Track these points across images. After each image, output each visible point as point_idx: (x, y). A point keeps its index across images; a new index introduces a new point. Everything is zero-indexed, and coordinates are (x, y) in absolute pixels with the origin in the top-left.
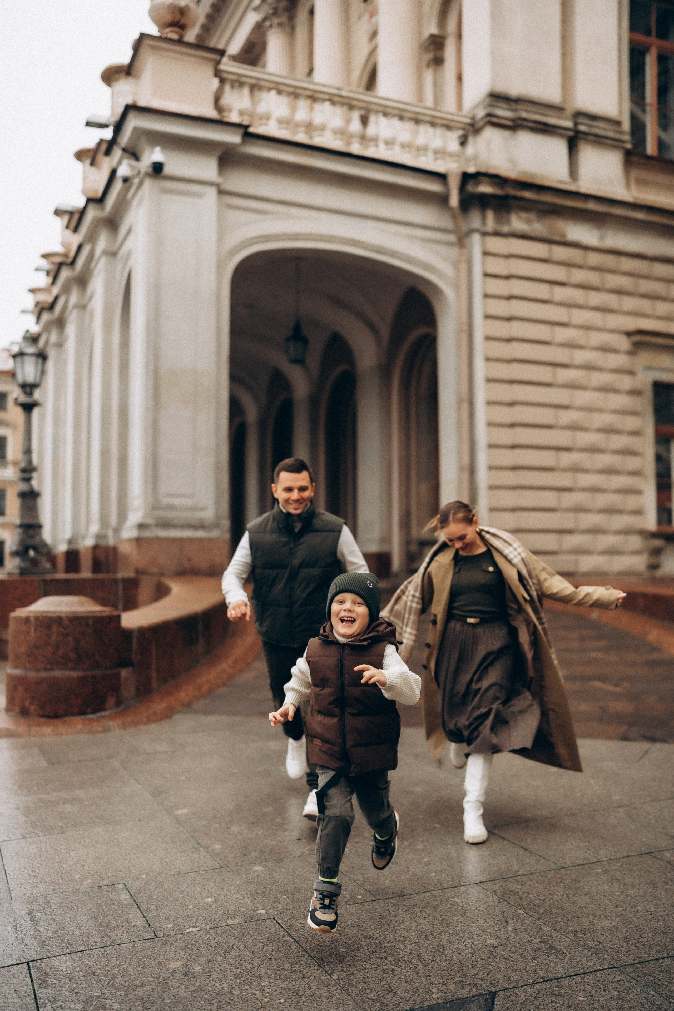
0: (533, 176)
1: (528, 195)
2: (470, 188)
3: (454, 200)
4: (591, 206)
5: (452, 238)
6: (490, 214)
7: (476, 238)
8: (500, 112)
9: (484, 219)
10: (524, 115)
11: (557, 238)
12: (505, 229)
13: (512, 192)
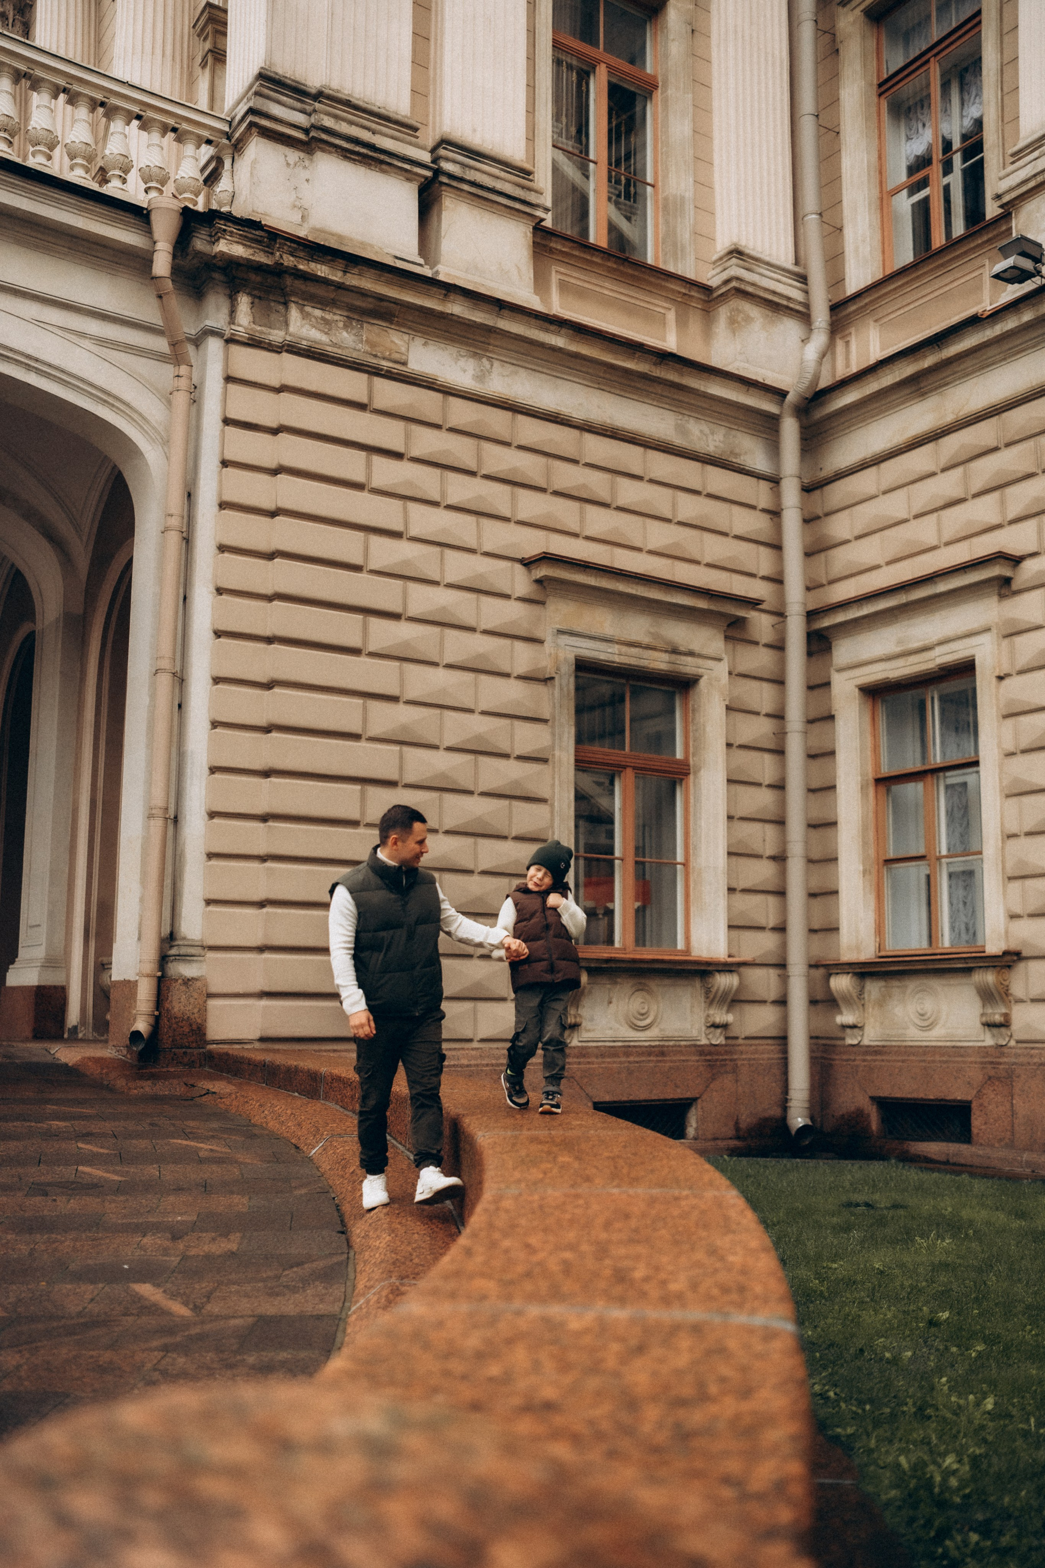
0: (340, 237)
1: (322, 270)
2: (199, 244)
3: (162, 264)
4: (457, 308)
5: (161, 344)
6: (244, 302)
7: (214, 345)
8: (276, 110)
9: (233, 312)
10: (328, 122)
11: (385, 364)
12: (277, 336)
13: (289, 261)
